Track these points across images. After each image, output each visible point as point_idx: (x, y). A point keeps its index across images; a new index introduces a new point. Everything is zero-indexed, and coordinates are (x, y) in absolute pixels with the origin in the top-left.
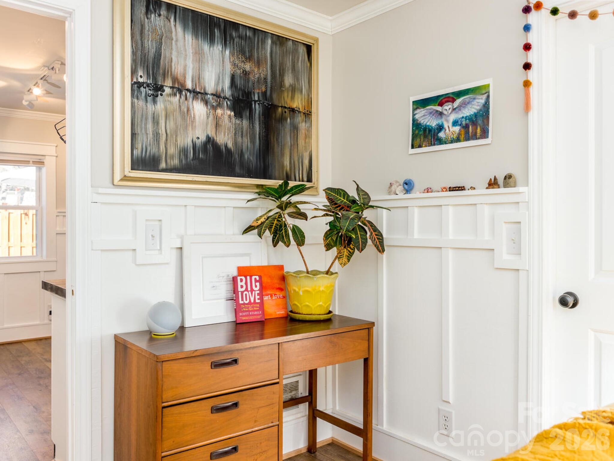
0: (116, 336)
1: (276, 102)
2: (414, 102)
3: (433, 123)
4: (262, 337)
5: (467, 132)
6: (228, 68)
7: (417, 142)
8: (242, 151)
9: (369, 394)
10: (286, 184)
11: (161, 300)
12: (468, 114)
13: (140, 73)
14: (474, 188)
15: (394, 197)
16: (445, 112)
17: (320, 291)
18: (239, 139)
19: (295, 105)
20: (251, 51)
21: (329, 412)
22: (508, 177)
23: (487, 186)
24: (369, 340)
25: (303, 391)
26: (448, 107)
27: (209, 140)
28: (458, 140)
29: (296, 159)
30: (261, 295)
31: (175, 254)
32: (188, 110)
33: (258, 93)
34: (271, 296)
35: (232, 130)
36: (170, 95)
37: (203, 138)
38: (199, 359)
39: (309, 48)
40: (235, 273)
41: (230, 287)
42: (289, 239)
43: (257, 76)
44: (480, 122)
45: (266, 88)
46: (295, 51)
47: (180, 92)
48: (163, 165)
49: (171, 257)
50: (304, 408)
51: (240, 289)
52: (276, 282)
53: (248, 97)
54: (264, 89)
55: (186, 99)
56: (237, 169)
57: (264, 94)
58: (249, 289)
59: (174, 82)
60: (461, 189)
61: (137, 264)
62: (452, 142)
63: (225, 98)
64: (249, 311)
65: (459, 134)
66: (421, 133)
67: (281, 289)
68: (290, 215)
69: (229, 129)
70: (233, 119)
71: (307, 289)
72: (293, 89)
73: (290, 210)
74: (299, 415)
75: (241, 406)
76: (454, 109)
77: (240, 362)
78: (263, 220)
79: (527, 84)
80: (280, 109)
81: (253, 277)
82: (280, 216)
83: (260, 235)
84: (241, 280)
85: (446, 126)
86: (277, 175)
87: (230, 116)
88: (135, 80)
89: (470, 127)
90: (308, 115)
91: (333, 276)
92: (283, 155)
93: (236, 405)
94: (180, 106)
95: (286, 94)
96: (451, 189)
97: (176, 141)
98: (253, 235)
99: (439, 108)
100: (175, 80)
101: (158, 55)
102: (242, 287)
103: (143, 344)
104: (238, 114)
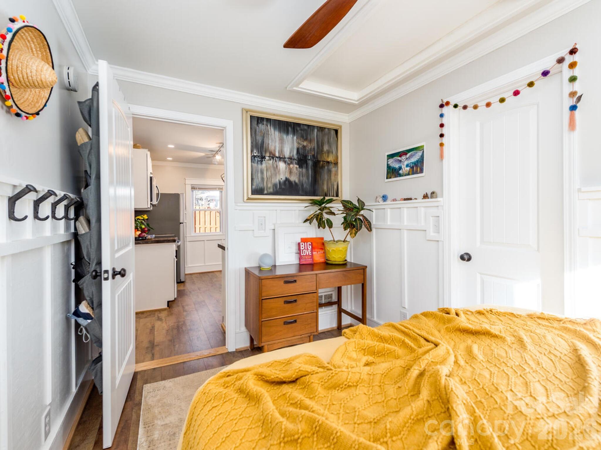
0: (245, 268)
1: (319, 160)
2: (388, 156)
3: (397, 166)
4: (312, 270)
5: (413, 170)
6: (296, 145)
7: (389, 175)
8: (303, 184)
9: (365, 302)
10: (324, 198)
11: (264, 253)
12: (414, 161)
13: (255, 151)
14: (416, 199)
15: (378, 203)
16: (402, 160)
17: (339, 250)
18: (301, 178)
19: (329, 160)
20: (307, 136)
21: (349, 310)
22: (433, 193)
23: (423, 197)
24: (364, 275)
25: (335, 299)
26: (404, 157)
27: (287, 179)
28: (409, 174)
29: (330, 186)
30: (312, 251)
31: (271, 231)
32: (277, 166)
33: (310, 156)
34: (317, 252)
35: (298, 174)
36: (268, 160)
37: (284, 179)
38: (278, 279)
39: (336, 131)
40: (300, 241)
41: (297, 248)
42: (325, 225)
43: (310, 147)
44: (419, 165)
45: (315, 152)
46: (329, 133)
47: (273, 158)
48: (266, 192)
49: (270, 233)
50: (335, 307)
51: (301, 249)
52: (320, 246)
53: (305, 158)
54: (313, 153)
55: (276, 161)
56: (300, 192)
57: (314, 156)
58: (306, 248)
59: (270, 154)
60: (411, 199)
61: (255, 236)
62: (405, 175)
63: (294, 159)
64: (306, 259)
65: (409, 171)
66: (391, 171)
67: (322, 249)
68: (327, 213)
69: (296, 174)
70: (298, 169)
71: (333, 249)
72: (328, 152)
73: (325, 211)
74: (333, 311)
75: (298, 302)
76: (407, 159)
77: (297, 281)
78: (312, 216)
79: (442, 145)
80: (321, 162)
81: (308, 243)
82: (322, 214)
83: (310, 223)
84: (302, 244)
85: (403, 167)
86: (320, 194)
87: (296, 168)
88: (253, 155)
89: (415, 168)
90: (336, 164)
91: (346, 243)
92: (323, 184)
93: (295, 301)
94: (273, 165)
95: (324, 155)
96: (405, 199)
97: (271, 180)
98: (308, 223)
99: (399, 158)
100: (271, 153)
101: (263, 142)
102: (302, 247)
103: (256, 272)
104: (301, 166)
